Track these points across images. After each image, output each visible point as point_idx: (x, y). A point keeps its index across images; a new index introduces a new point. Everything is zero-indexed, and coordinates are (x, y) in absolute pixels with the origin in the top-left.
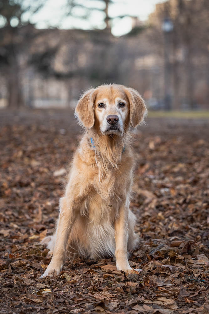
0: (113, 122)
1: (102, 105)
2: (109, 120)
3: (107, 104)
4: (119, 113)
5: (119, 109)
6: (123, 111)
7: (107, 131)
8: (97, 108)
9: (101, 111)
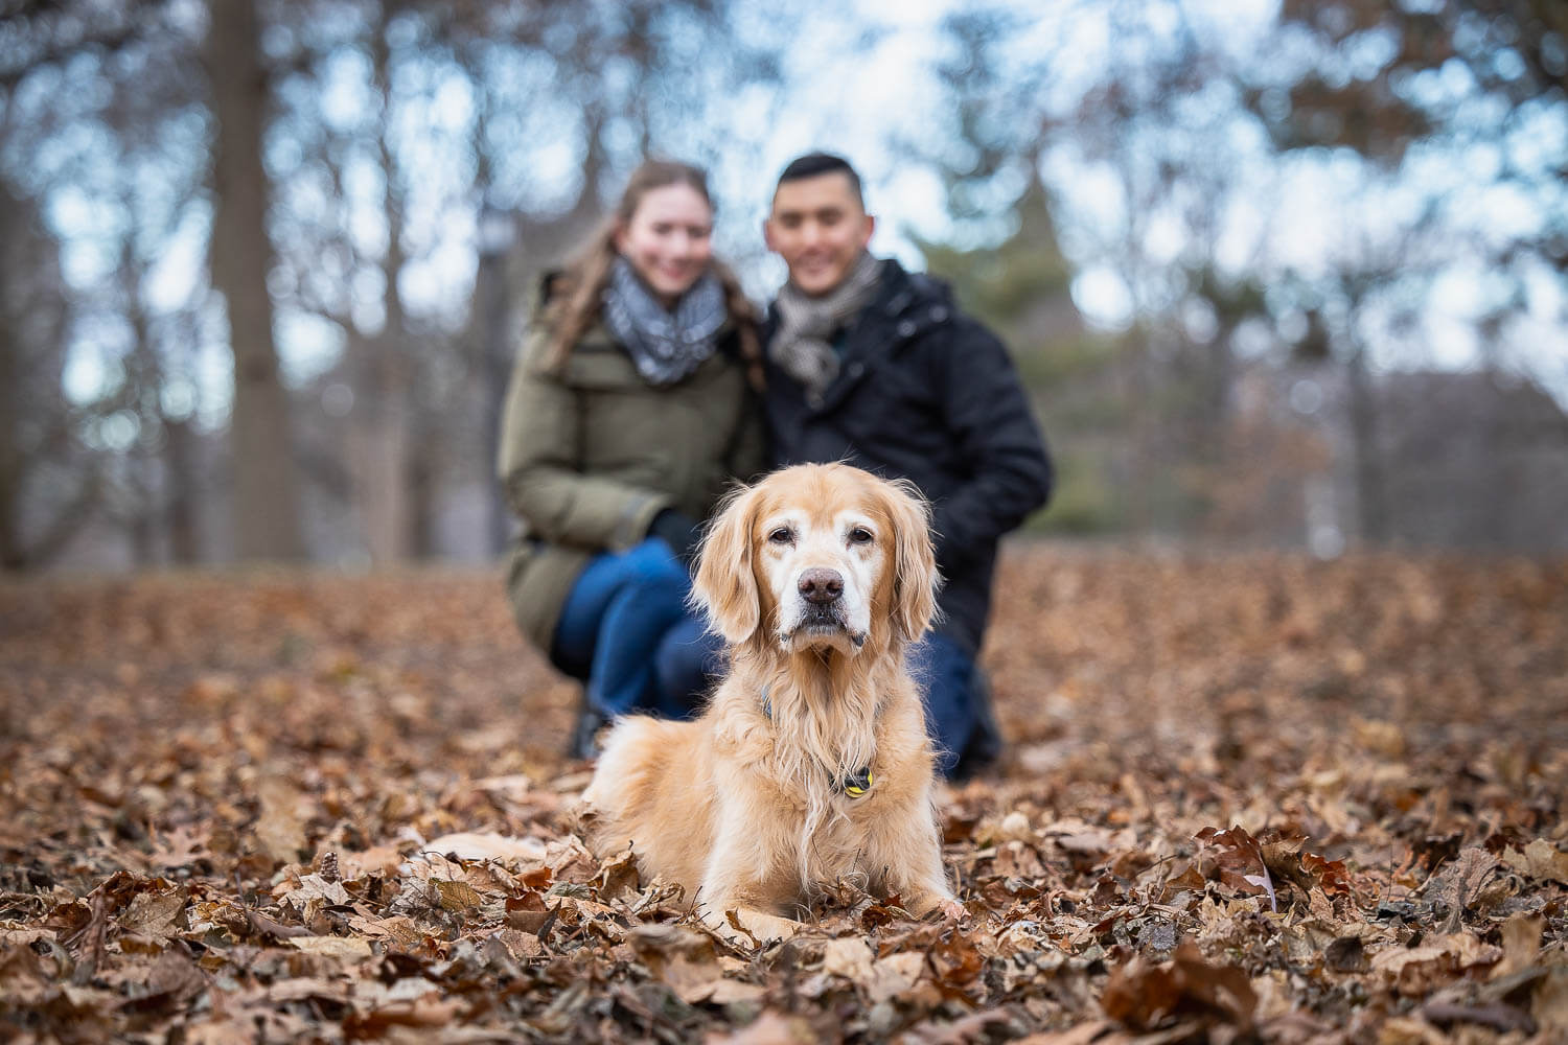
0: (822, 596)
1: (783, 536)
2: (808, 588)
3: (804, 530)
4: (848, 563)
5: (847, 549)
6: (862, 557)
7: (798, 630)
8: (768, 549)
9: (778, 557)
